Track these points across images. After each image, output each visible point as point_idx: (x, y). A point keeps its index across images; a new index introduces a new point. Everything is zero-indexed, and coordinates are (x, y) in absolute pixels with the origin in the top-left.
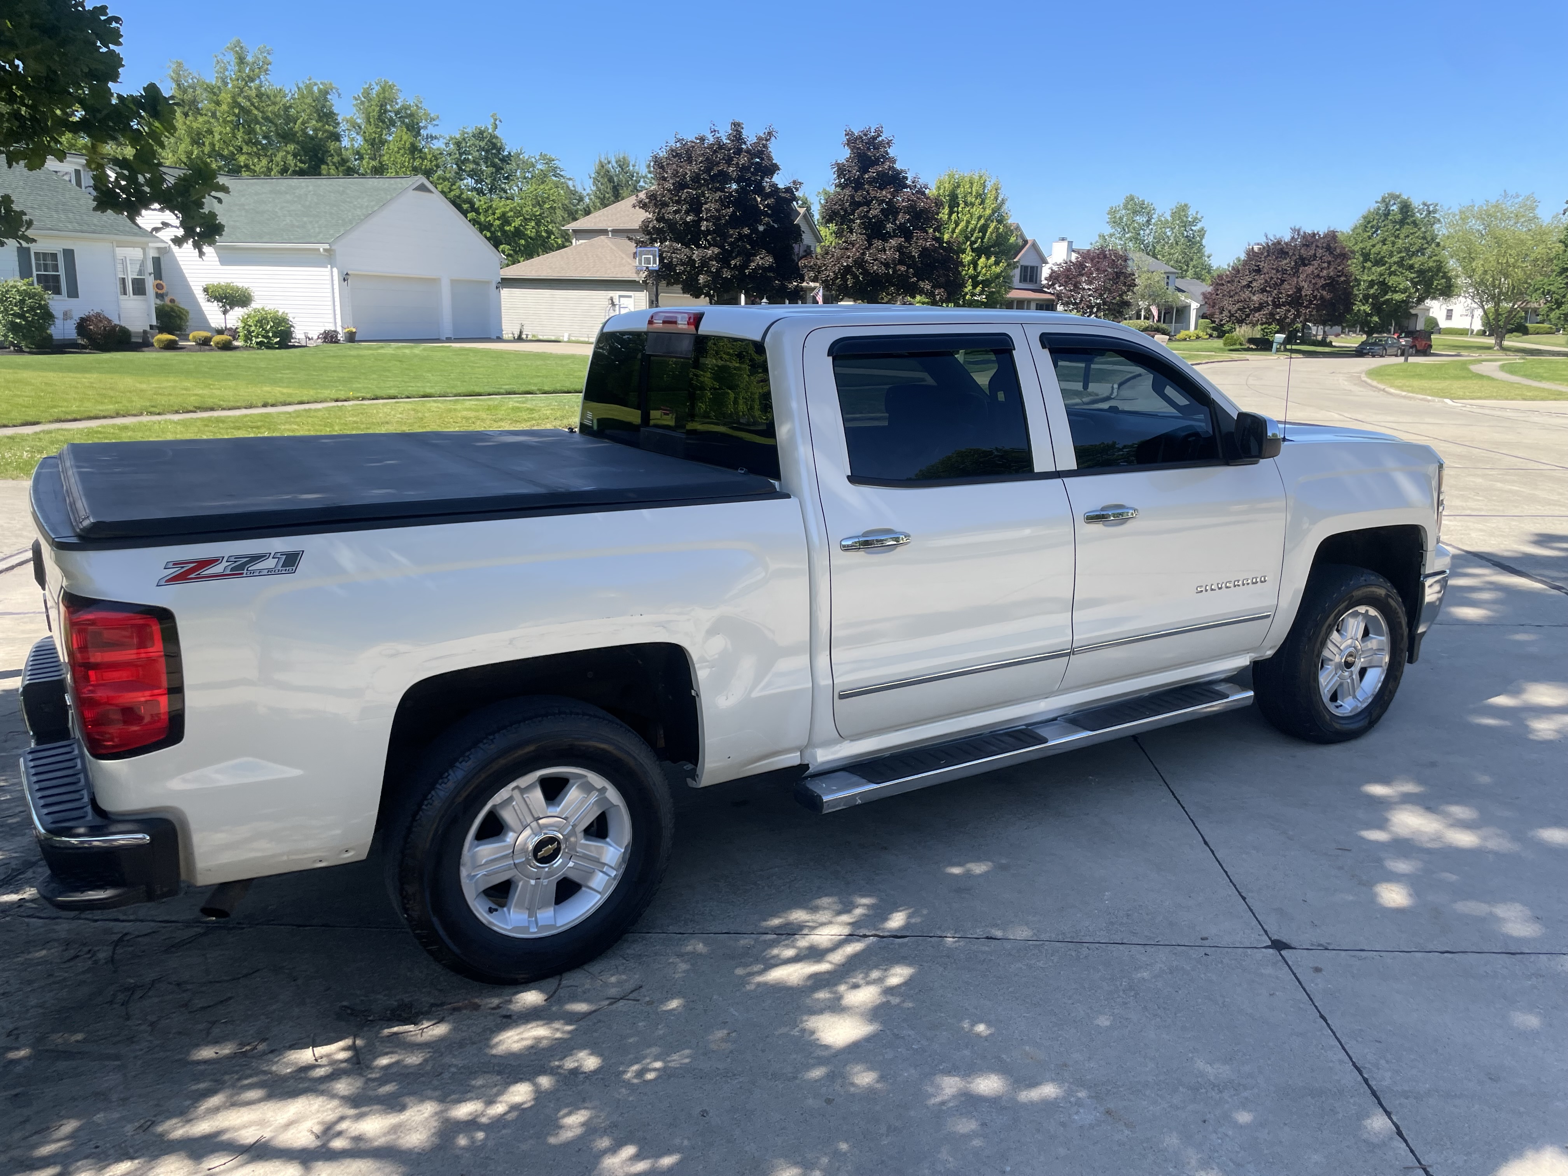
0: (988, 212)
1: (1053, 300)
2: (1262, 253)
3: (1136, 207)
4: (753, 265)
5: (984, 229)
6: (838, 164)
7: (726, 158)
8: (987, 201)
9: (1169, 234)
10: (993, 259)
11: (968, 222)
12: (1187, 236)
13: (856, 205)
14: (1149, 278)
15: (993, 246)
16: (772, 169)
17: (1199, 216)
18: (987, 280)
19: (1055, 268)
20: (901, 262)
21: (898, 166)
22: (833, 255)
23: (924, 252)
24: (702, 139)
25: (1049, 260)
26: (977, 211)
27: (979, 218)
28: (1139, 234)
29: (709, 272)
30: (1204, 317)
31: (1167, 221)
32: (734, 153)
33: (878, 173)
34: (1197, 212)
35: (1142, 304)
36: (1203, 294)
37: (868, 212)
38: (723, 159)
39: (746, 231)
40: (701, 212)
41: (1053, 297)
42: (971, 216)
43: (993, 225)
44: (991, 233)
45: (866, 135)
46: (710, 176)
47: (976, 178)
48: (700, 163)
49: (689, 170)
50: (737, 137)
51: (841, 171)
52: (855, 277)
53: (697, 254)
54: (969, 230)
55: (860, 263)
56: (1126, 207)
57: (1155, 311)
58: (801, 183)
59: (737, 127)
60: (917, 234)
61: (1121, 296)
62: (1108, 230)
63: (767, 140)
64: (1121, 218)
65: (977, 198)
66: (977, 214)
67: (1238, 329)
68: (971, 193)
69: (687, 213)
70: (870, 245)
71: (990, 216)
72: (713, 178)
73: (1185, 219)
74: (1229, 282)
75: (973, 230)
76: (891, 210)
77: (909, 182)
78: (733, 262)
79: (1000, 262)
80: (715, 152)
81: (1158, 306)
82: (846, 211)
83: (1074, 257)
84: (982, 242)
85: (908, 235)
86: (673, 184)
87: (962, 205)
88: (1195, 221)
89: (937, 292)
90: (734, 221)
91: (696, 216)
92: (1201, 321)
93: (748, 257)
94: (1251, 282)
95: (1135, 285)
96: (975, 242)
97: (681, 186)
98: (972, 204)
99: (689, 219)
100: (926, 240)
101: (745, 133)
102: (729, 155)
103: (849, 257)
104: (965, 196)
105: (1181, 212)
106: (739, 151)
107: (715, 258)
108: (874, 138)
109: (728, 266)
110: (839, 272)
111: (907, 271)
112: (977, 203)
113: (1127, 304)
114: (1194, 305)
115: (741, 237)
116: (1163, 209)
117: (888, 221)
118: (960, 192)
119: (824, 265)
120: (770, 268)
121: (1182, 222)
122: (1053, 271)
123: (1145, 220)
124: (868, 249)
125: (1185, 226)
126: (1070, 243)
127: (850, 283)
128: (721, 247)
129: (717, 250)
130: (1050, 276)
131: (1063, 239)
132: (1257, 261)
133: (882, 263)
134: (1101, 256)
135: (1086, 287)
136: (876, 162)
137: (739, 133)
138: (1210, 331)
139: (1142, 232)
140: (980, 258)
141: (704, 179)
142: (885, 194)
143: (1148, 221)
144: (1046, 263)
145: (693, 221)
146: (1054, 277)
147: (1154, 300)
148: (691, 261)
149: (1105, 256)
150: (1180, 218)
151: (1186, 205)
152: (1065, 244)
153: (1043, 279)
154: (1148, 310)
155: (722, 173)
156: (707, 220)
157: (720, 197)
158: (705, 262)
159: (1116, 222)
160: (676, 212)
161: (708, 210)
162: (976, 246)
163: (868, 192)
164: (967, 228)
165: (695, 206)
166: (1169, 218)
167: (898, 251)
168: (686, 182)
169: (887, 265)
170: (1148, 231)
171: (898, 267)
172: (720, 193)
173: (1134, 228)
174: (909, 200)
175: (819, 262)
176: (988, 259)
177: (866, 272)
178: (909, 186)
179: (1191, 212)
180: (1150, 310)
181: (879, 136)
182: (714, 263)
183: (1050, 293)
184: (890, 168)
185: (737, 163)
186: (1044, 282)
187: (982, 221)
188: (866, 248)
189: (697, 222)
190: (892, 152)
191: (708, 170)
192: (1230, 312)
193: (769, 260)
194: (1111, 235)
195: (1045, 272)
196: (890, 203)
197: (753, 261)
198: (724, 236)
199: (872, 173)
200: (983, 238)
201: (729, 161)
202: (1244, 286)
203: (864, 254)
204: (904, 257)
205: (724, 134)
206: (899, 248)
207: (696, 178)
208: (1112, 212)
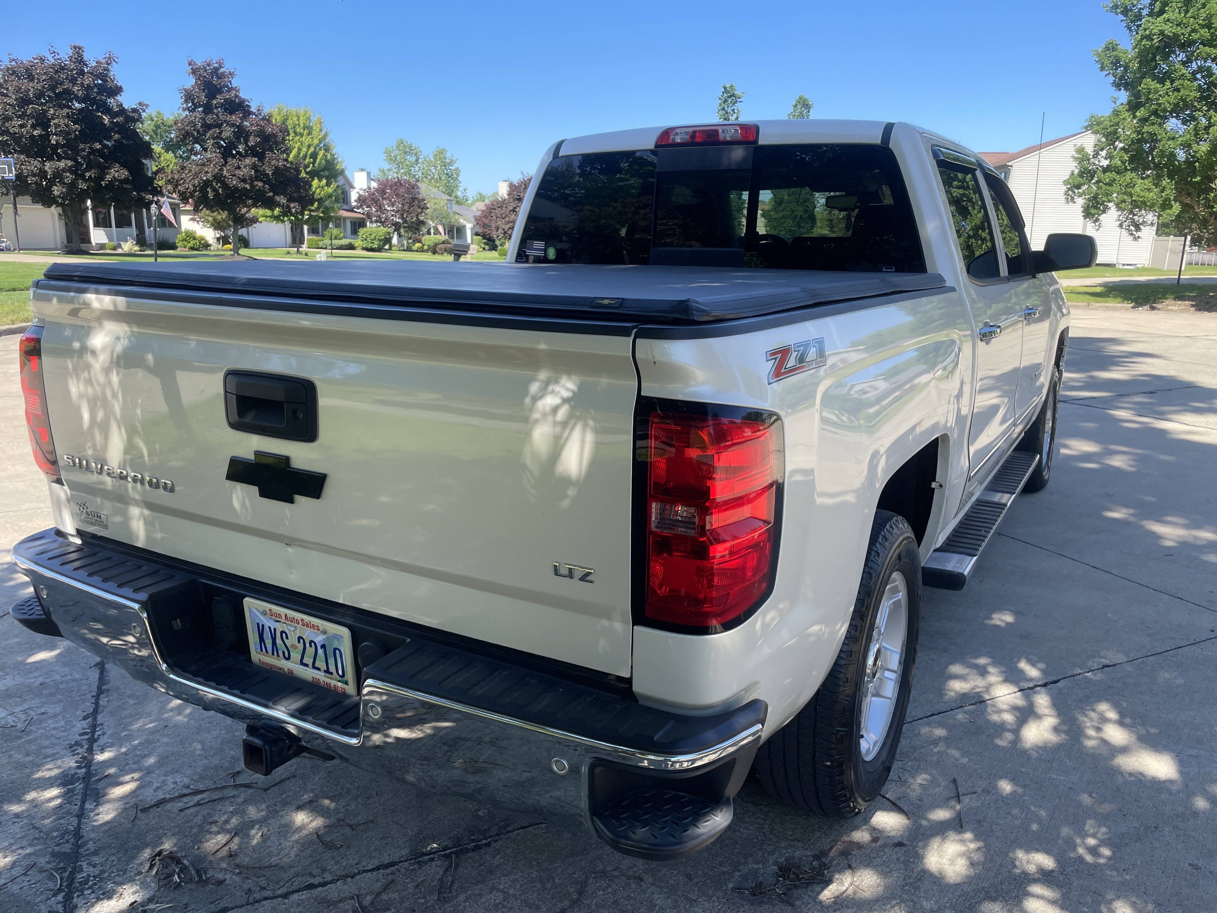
0: (316, 142)
1: (364, 219)
2: (521, 186)
3: (407, 149)
4: (109, 177)
5: (314, 156)
6: (186, 90)
7: (70, 78)
8: (314, 133)
9: (434, 171)
10: (324, 181)
11: (300, 150)
12: (447, 174)
13: (207, 127)
14: (436, 204)
15: (323, 170)
16: (116, 91)
17: (454, 159)
18: (321, 198)
19: (362, 193)
20: (257, 178)
21: (242, 95)
22: (190, 171)
23: (277, 169)
24: (42, 60)
25: (355, 185)
26: (306, 140)
27: (309, 146)
28: (411, 170)
29: (62, 182)
30: (477, 234)
31: (431, 162)
32: (76, 73)
33: (226, 100)
34: (452, 156)
35: (432, 224)
36: (475, 217)
37: (220, 133)
38: (67, 78)
39: (98, 146)
40: (50, 126)
41: (364, 217)
42: (302, 144)
43: (322, 153)
44: (321, 160)
45: (209, 65)
46: (55, 93)
47: (302, 112)
48: (43, 81)
49: (32, 88)
50: (79, 60)
51: (189, 96)
52: (215, 190)
53: (49, 167)
54: (301, 155)
55: (218, 177)
56: (398, 147)
57: (441, 229)
58: (147, 106)
59: (78, 50)
60: (268, 154)
61: (417, 216)
62: (386, 166)
63: (108, 64)
64: (395, 156)
65: (304, 130)
66: (306, 143)
67: (507, 244)
68: (299, 125)
69: (34, 127)
70: (226, 163)
71: (318, 145)
72: (58, 96)
73: (444, 160)
74: (499, 207)
75: (305, 157)
76: (241, 133)
77: (253, 109)
78: (87, 175)
79: (331, 183)
80: (57, 72)
81: (444, 225)
82: (198, 132)
83: (374, 185)
84: (313, 166)
85: (261, 157)
86: (16, 99)
87: (292, 135)
88: (451, 163)
89: (292, 205)
90: (84, 137)
91: (43, 130)
92: (475, 237)
93: (103, 170)
94: (515, 208)
95: (427, 208)
96: (308, 166)
97: (24, 102)
98: (302, 135)
99: (36, 133)
100: (278, 160)
101: (86, 57)
102: (72, 76)
103: (207, 172)
104: (294, 127)
105: (440, 154)
106: (82, 73)
107: (70, 170)
108: (217, 69)
109: (83, 177)
110: (199, 185)
111: (263, 186)
112: (305, 134)
113: (423, 223)
114: (469, 226)
115: (93, 151)
116: (427, 151)
117: (240, 143)
118: (290, 123)
119: (182, 179)
120: (126, 181)
121: (442, 162)
122: (360, 196)
123: (414, 159)
124: (225, 165)
125: (445, 166)
126: (369, 174)
127: (211, 195)
128: (74, 160)
129: (70, 163)
130: (359, 198)
131: (362, 170)
132: (518, 192)
133: (239, 178)
134: (398, 184)
135: (389, 209)
136: (220, 91)
137: (80, 55)
138: (483, 246)
139: (413, 169)
140: (313, 180)
141: (48, 96)
142: (235, 118)
143: (417, 160)
144: (353, 188)
145: (40, 136)
146: (361, 200)
147: (441, 221)
148: (42, 174)
149: (401, 184)
150: (440, 159)
151: (444, 150)
152: (364, 174)
153: (352, 200)
154: (436, 229)
155: (67, 92)
156: (56, 135)
157: (68, 113)
158: (58, 175)
159: (392, 160)
160: (22, 126)
161: (57, 126)
162: (308, 170)
163: (217, 115)
164: (299, 154)
165: (42, 121)
166: (433, 159)
167: (252, 169)
168: (29, 99)
169: (244, 181)
170: (417, 169)
171: (255, 183)
172: (67, 110)
173: (407, 165)
174: (258, 125)
175: (176, 177)
176: (320, 180)
177: (225, 185)
178: (254, 114)
179: (448, 155)
180: (437, 229)
181: (221, 67)
182: (68, 174)
183: (360, 213)
184: (236, 96)
185: (82, 83)
186: (354, 204)
187: (312, 149)
188: (223, 165)
189: (46, 137)
190: (235, 83)
191: (53, 88)
192: (503, 230)
193: (124, 173)
194: (389, 170)
195: (354, 196)
196: (240, 127)
197: (109, 174)
198: (77, 152)
199: (220, 99)
200: (314, 163)
201: (73, 81)
202: (511, 211)
203: (221, 170)
204: (260, 175)
205: (65, 54)
206: (254, 167)
207: (40, 95)
208: (388, 152)
